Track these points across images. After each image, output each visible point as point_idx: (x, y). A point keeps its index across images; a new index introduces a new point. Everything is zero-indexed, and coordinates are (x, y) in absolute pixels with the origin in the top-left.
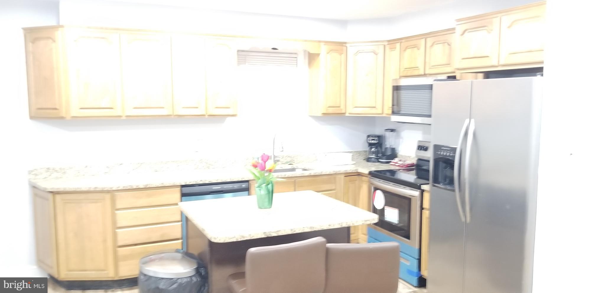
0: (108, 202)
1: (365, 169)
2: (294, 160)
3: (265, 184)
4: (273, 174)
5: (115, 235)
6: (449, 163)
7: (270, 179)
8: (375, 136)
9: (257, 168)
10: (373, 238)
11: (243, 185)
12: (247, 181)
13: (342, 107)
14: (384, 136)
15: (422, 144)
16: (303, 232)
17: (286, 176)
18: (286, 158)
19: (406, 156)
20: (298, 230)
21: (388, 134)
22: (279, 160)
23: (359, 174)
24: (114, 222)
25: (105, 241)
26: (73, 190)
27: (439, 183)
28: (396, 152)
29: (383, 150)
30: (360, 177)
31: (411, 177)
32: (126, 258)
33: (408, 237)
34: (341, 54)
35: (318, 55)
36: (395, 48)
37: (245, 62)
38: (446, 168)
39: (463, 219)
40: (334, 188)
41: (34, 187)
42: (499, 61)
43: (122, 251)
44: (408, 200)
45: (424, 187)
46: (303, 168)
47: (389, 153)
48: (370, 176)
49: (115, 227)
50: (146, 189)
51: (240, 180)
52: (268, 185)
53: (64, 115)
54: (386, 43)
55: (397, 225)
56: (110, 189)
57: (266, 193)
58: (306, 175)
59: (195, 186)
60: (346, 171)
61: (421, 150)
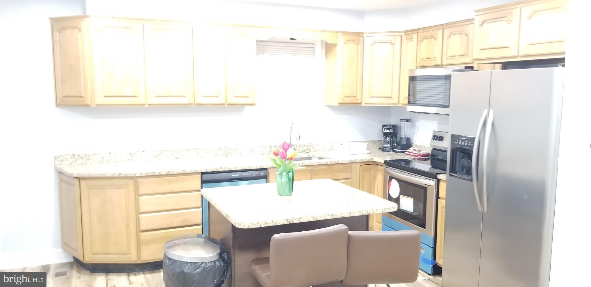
0: (131, 187)
1: (381, 158)
2: (310, 149)
3: (286, 172)
4: (294, 162)
5: (138, 220)
6: (467, 153)
7: (291, 167)
8: (390, 126)
9: (278, 156)
10: (387, 226)
11: (261, 173)
12: (266, 169)
13: (358, 97)
14: (399, 125)
15: (437, 134)
16: (324, 219)
17: (304, 164)
18: (303, 147)
19: (421, 146)
20: (320, 217)
21: (403, 124)
22: (296, 149)
23: (375, 163)
24: (137, 207)
25: (128, 226)
26: (97, 176)
27: (456, 173)
28: (412, 142)
29: (398, 140)
30: (376, 166)
31: (426, 167)
32: (148, 242)
33: (423, 226)
34: (358, 44)
35: (335, 45)
36: (413, 39)
37: (264, 52)
38: (463, 158)
39: (480, 209)
40: (349, 176)
41: (60, 173)
42: (518, 52)
43: (144, 236)
44: (424, 189)
45: (440, 177)
46: (319, 157)
47: (404, 142)
48: (385, 165)
49: (138, 212)
50: (168, 175)
51: (259, 167)
52: (289, 172)
53: (90, 103)
54: (404, 34)
55: (412, 214)
56: (133, 175)
57: (287, 180)
58: (323, 163)
59: (215, 173)
60: (362, 160)
61: (436, 140)
